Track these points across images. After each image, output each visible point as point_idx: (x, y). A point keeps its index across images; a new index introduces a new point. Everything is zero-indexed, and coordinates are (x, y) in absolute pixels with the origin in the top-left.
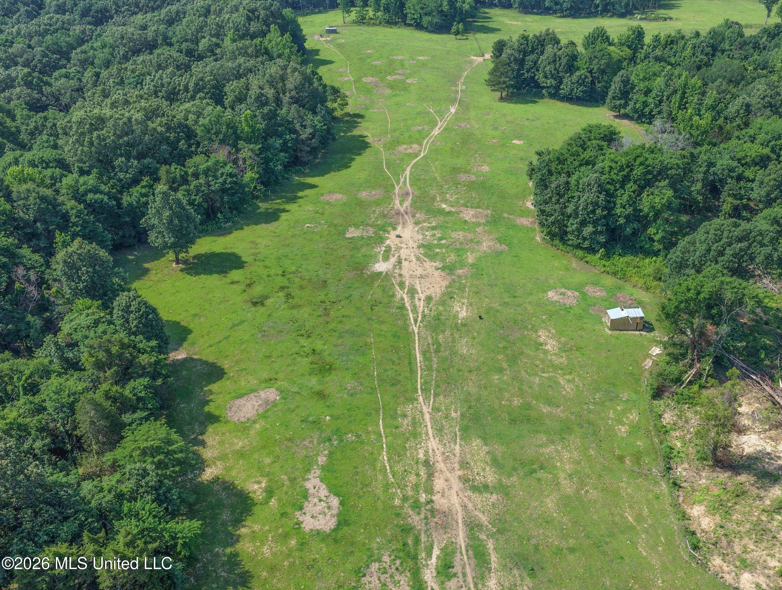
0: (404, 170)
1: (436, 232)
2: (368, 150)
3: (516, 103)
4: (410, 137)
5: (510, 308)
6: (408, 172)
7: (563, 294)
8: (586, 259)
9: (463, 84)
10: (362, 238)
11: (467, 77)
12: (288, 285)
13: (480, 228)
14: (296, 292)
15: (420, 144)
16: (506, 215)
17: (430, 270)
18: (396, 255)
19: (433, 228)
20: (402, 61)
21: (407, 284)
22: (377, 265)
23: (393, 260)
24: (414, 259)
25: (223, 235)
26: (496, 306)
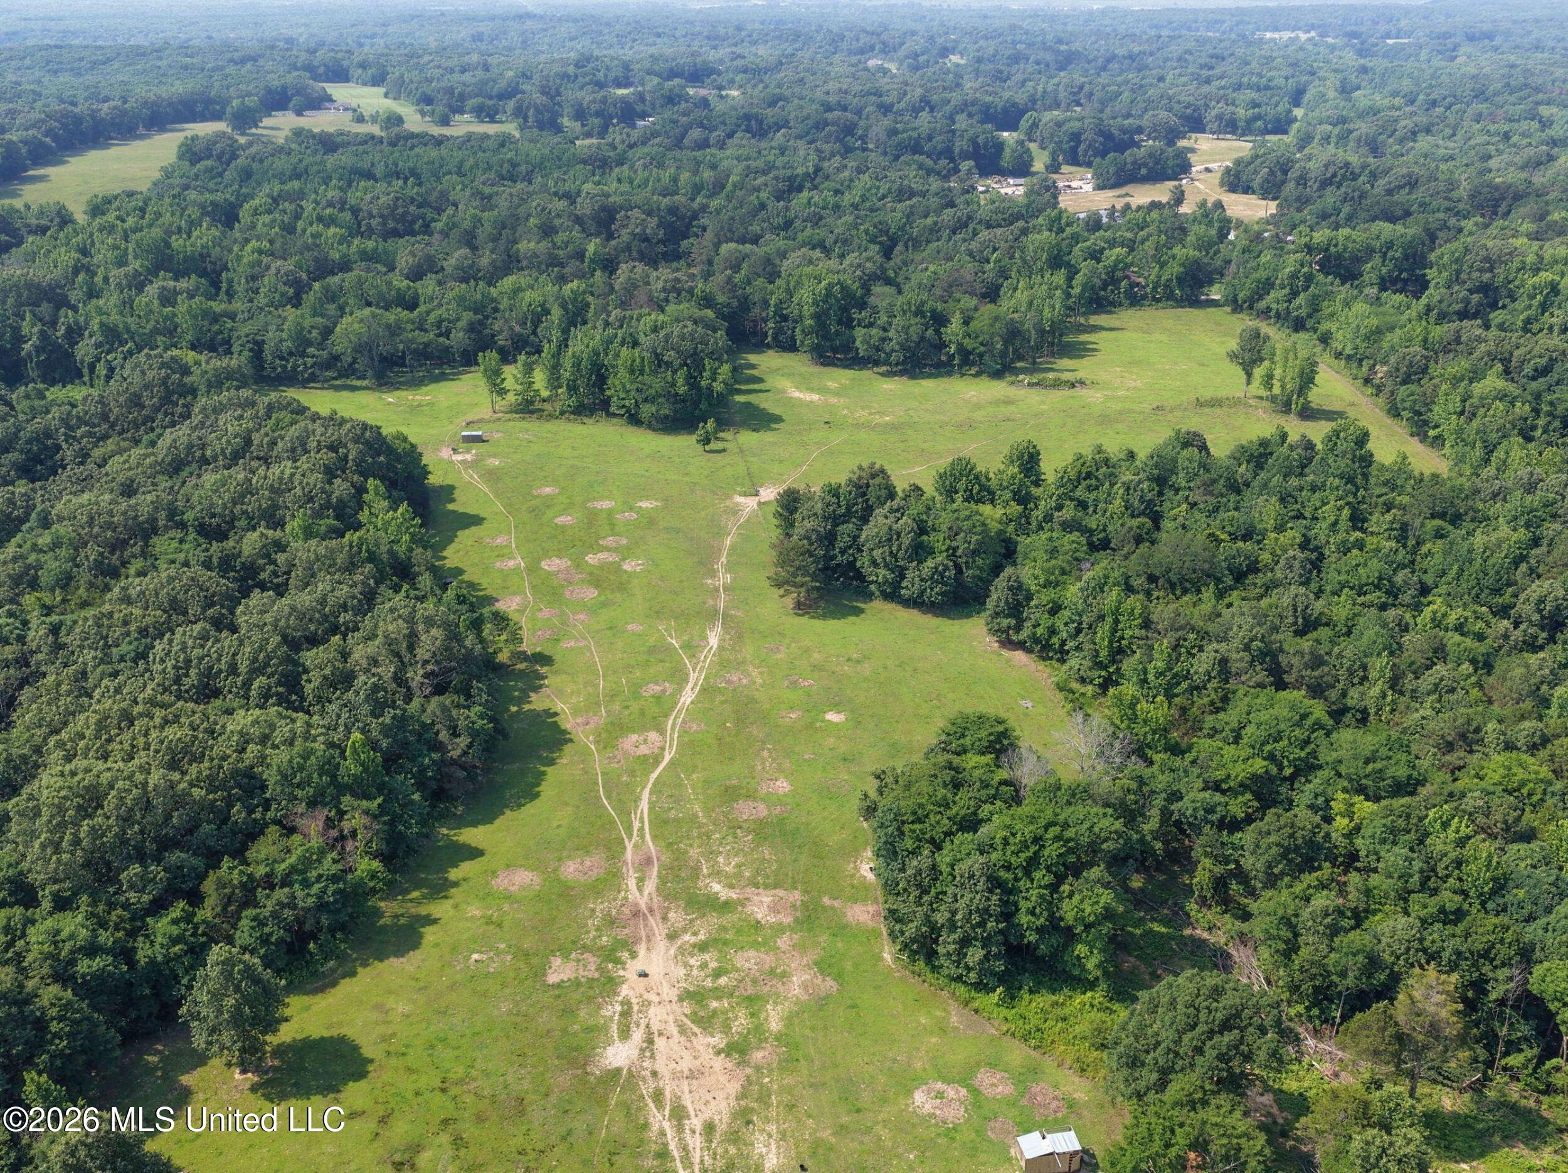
0: (638, 799)
1: (707, 957)
2: (567, 748)
3: (824, 617)
4: (642, 713)
5: (853, 1140)
6: (644, 805)
7: (940, 1095)
8: (976, 1004)
9: (729, 569)
10: (577, 983)
11: (733, 549)
12: (455, 1115)
13: (785, 937)
14: (469, 1130)
15: (662, 732)
16: (826, 901)
17: (707, 1056)
18: (643, 1022)
19: (703, 947)
20: (610, 513)
21: (668, 1094)
22: (610, 1051)
23: (638, 1035)
24: (674, 1030)
25: (321, 990)
26: (826, 1134)
